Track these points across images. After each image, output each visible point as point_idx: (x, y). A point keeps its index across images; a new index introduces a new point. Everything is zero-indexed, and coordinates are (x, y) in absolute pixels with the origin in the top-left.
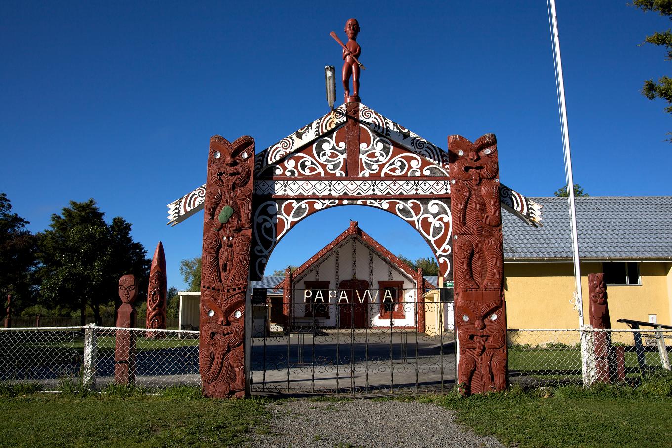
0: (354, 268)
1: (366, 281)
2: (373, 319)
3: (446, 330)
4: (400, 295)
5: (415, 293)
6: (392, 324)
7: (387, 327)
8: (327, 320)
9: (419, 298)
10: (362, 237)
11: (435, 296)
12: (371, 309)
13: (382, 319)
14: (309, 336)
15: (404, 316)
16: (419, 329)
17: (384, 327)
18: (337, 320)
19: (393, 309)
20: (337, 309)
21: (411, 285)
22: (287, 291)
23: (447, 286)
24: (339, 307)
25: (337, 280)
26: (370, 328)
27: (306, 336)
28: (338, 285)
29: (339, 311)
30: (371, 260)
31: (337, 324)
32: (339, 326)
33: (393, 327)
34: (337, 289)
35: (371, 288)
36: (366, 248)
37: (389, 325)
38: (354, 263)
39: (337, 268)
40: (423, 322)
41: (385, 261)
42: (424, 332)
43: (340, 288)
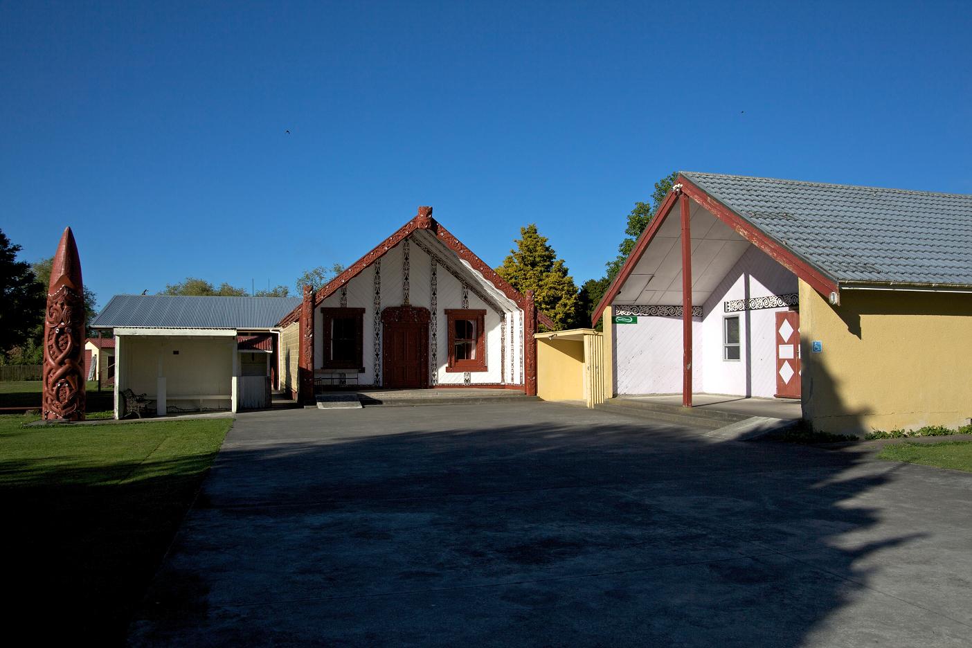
0: (406, 287)
1: (425, 309)
2: (436, 373)
3: (615, 395)
4: (480, 332)
5: (503, 329)
6: (467, 381)
7: (460, 386)
8: (360, 375)
9: (528, 339)
10: (437, 234)
11: (586, 339)
12: (434, 355)
13: (451, 371)
14: (353, 405)
15: (486, 367)
16: (527, 390)
17: (454, 386)
18: (377, 375)
19: (468, 357)
20: (377, 355)
21: (497, 316)
22: (307, 326)
23: (616, 323)
24: (381, 353)
25: (377, 306)
26: (432, 387)
27: (348, 406)
28: (380, 315)
29: (381, 360)
30: (434, 274)
31: (377, 382)
32: (381, 385)
33: (468, 385)
34: (377, 321)
35: (434, 322)
36: (426, 254)
37: (462, 382)
38: (407, 279)
39: (377, 286)
40: (534, 378)
41: (456, 276)
42: (536, 395)
43: (383, 321)
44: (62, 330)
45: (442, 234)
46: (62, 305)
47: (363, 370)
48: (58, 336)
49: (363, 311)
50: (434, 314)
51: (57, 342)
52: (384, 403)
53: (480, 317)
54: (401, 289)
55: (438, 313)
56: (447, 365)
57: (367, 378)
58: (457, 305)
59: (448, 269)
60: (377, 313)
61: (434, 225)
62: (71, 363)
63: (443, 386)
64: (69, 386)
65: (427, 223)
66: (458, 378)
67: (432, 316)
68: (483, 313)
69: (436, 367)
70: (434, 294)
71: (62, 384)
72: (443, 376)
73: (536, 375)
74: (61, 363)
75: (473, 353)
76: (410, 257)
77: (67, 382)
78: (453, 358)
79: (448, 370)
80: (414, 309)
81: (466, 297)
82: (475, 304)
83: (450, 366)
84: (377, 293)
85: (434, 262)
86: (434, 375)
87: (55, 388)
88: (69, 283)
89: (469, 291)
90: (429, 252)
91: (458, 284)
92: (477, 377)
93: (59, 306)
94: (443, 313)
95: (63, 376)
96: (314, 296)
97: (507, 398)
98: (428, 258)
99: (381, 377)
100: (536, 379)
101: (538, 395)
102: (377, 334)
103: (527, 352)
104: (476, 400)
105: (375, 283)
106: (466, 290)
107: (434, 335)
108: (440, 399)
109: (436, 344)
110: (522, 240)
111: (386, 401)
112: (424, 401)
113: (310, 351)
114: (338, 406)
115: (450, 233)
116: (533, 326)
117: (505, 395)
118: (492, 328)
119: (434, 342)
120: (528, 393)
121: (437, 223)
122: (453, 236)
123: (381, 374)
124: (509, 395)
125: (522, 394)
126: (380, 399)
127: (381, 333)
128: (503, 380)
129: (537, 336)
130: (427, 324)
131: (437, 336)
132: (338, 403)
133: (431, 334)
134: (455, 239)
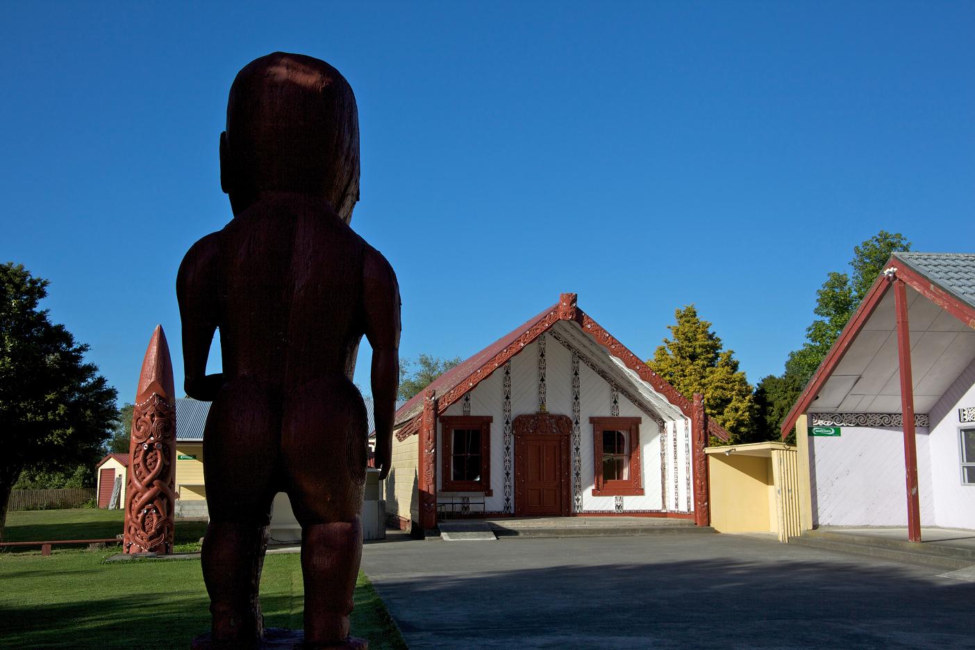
0: (542, 390)
1: (566, 417)
2: (580, 497)
3: (815, 526)
4: (634, 446)
5: (662, 442)
6: (619, 507)
7: (610, 513)
8: (487, 499)
9: (697, 454)
10: (582, 326)
11: (774, 453)
12: (578, 474)
13: (599, 495)
14: (485, 536)
15: (643, 489)
16: (698, 519)
17: (602, 513)
18: (508, 500)
19: (620, 476)
20: (508, 474)
21: (655, 426)
22: (429, 439)
23: (813, 435)
24: (512, 472)
25: (507, 414)
26: (575, 515)
27: (479, 537)
28: (510, 425)
29: (512, 481)
30: (576, 374)
31: (508, 508)
32: (512, 512)
33: (621, 513)
34: (508, 433)
35: (576, 433)
36: (565, 349)
37: (613, 508)
38: (542, 380)
39: (507, 389)
40: (706, 504)
41: (603, 376)
42: (709, 525)
43: (514, 432)
44: (151, 446)
45: (589, 326)
46: (152, 416)
47: (489, 493)
48: (146, 453)
49: (489, 420)
50: (577, 423)
51: (145, 460)
52: (521, 535)
53: (633, 427)
54: (536, 392)
55: (581, 421)
56: (593, 487)
57: (495, 502)
58: (606, 412)
59: (593, 367)
60: (507, 423)
61: (579, 316)
62: (160, 485)
63: (589, 513)
64: (157, 512)
65: (572, 314)
66: (608, 503)
67: (574, 425)
68: (637, 421)
69: (580, 489)
70: (577, 398)
71: (148, 510)
72: (588, 500)
73: (708, 500)
74: (149, 485)
75: (626, 472)
76: (547, 355)
77: (155, 508)
78: (601, 478)
79: (594, 493)
80: (552, 417)
81: (615, 402)
82: (627, 410)
83: (598, 488)
84: (507, 398)
85: (576, 359)
86: (578, 500)
87: (140, 515)
88: (161, 391)
89: (620, 395)
90: (569, 347)
91: (606, 386)
92: (631, 503)
93: (148, 417)
94: (588, 421)
95: (150, 500)
96: (436, 402)
97: (673, 529)
98: (568, 354)
99: (512, 502)
100: (708, 505)
101: (712, 525)
102: (508, 449)
103: (697, 471)
104: (634, 531)
105: (505, 386)
106: (615, 393)
107: (577, 449)
108: (589, 530)
109: (579, 461)
110: (677, 325)
111: (524, 531)
112: (570, 532)
113: (432, 469)
114: (466, 537)
115: (598, 325)
116: (703, 438)
117: (671, 525)
118: (649, 441)
119: (577, 458)
120: (698, 522)
121: (583, 312)
122: (602, 329)
123: (512, 498)
124: (674, 525)
125: (691, 524)
126: (515, 529)
127: (512, 447)
128: (664, 506)
129: (708, 450)
130: (568, 436)
131: (581, 450)
132: (467, 533)
133: (573, 448)
134: (605, 331)
